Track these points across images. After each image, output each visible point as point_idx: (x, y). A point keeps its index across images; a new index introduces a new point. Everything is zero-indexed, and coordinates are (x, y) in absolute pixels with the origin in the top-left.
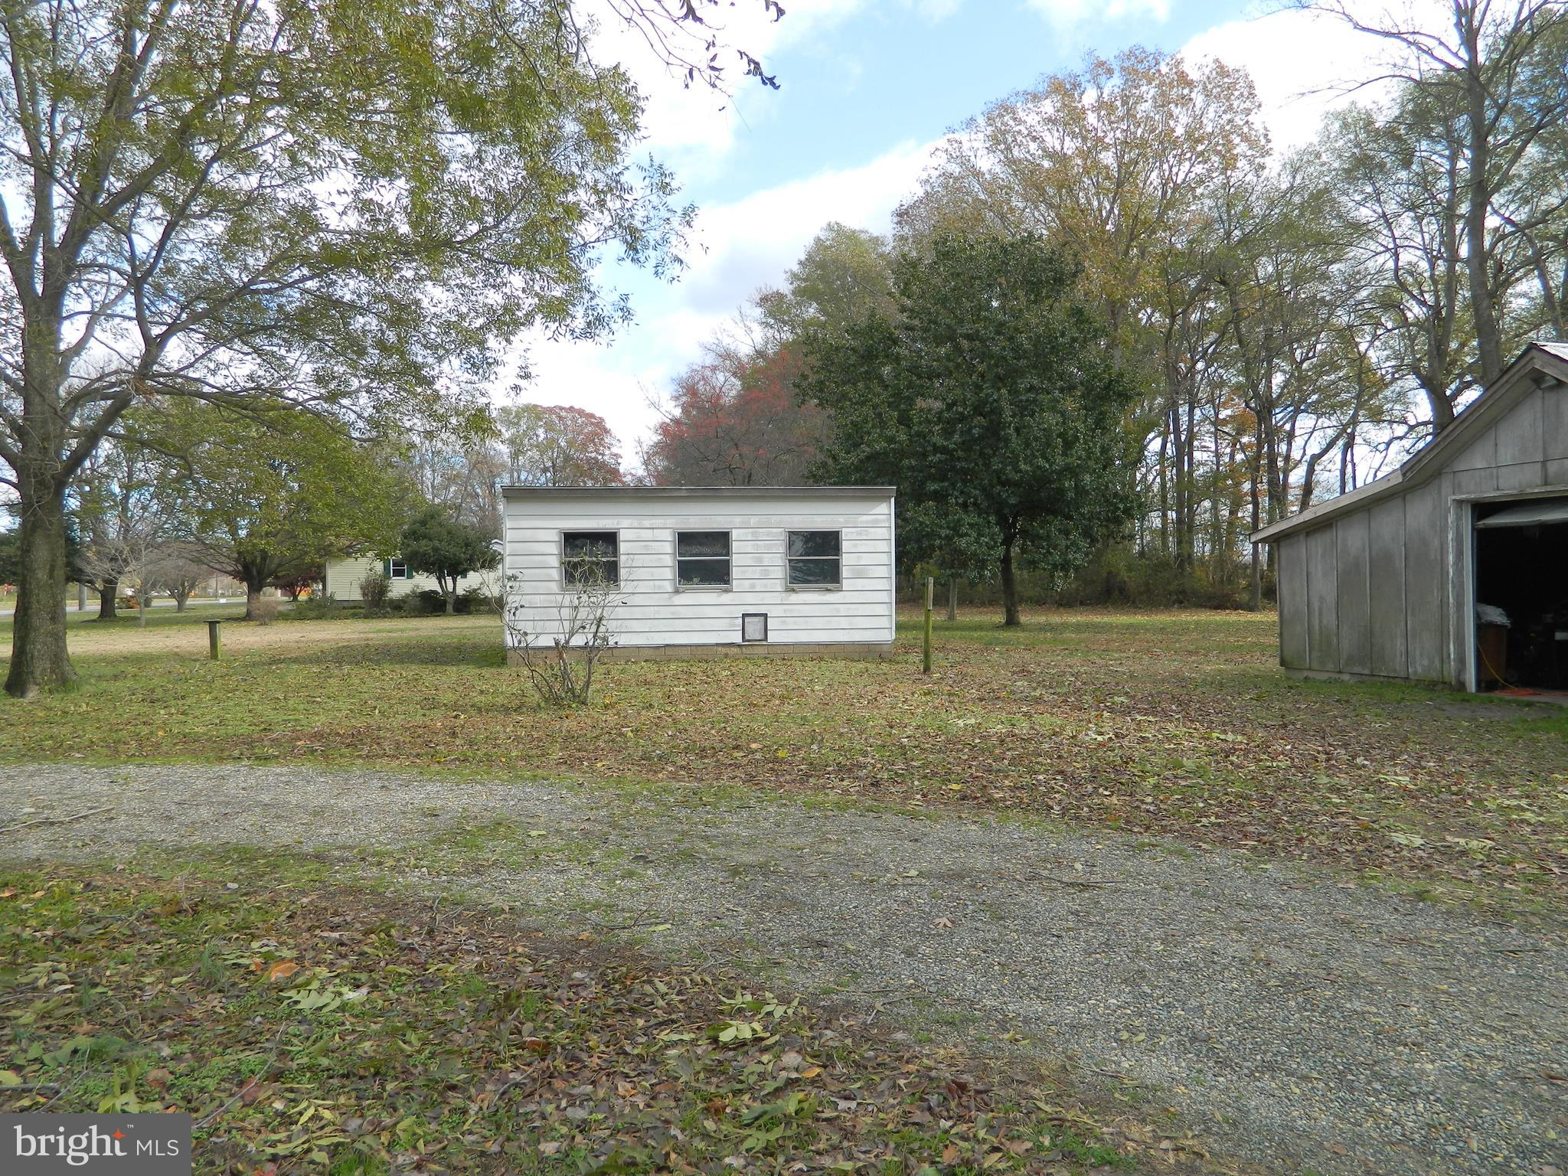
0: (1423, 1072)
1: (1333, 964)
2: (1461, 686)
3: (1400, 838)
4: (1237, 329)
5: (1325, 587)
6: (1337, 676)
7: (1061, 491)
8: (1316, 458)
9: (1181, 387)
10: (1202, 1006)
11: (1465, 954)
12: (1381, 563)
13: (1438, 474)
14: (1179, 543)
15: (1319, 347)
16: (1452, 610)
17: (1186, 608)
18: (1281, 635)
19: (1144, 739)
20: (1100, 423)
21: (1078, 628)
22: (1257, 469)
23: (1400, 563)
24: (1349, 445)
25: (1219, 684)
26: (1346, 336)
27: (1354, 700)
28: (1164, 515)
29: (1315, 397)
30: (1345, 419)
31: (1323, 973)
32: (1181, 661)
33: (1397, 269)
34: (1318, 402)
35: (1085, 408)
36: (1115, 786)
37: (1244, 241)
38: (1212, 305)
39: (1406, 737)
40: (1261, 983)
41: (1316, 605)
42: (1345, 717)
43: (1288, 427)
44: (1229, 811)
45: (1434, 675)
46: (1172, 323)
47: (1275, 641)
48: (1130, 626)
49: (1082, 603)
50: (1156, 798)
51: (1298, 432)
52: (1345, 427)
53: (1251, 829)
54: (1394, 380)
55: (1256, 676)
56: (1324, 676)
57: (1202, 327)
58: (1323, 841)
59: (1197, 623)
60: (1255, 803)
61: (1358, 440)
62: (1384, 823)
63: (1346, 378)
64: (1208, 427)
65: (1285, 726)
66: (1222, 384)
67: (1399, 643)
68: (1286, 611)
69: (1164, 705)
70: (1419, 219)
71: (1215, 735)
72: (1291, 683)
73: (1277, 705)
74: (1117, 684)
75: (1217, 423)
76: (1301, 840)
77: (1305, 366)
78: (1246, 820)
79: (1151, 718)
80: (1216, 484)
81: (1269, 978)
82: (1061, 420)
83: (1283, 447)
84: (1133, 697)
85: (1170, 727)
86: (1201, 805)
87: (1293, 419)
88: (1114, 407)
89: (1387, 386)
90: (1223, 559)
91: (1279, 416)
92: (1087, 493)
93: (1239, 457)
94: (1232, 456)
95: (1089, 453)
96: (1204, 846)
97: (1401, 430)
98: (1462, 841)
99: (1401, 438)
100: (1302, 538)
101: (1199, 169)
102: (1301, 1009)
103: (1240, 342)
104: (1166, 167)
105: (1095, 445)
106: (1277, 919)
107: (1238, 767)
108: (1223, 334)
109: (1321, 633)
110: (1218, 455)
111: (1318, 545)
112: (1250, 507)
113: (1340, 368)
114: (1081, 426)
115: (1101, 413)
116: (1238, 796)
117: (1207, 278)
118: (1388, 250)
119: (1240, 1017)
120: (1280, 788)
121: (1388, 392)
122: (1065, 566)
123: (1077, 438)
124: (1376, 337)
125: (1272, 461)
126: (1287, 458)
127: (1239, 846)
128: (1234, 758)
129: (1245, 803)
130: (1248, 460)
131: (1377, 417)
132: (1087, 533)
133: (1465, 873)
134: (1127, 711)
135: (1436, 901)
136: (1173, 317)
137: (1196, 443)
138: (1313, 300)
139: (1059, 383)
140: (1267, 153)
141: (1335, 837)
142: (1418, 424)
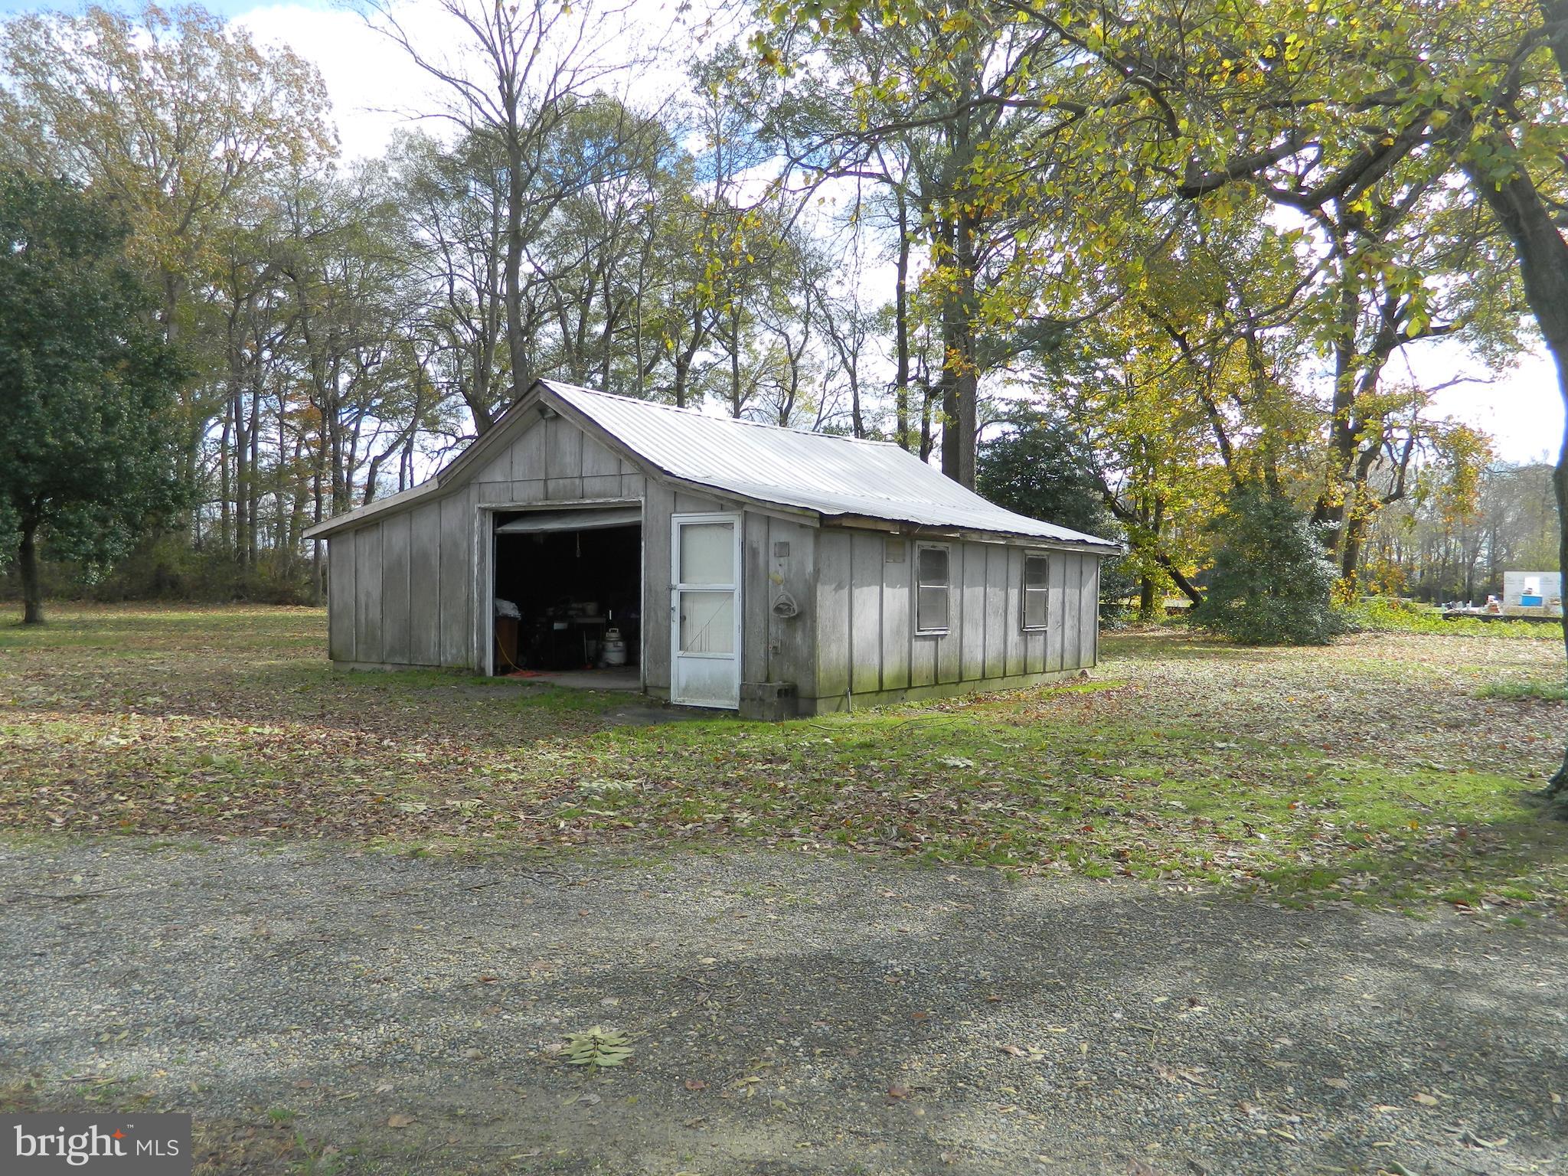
0: (389, 1000)
1: (329, 926)
2: (482, 670)
3: (407, 807)
4: (304, 324)
5: (371, 583)
6: (378, 666)
7: (99, 472)
8: (378, 460)
9: (245, 374)
10: (194, 990)
11: (441, 897)
12: (419, 561)
13: (466, 485)
14: (239, 536)
15: (383, 354)
16: (476, 605)
17: (245, 603)
18: (330, 630)
19: (175, 739)
20: (148, 401)
21: (118, 625)
22: (321, 466)
23: (435, 561)
24: (408, 451)
25: (267, 679)
26: (407, 346)
27: (391, 689)
28: (225, 507)
29: (379, 401)
30: (405, 425)
31: (318, 936)
32: (230, 658)
33: (451, 294)
34: (382, 405)
35: (131, 383)
36: (134, 789)
37: (313, 237)
38: (280, 294)
39: (430, 719)
40: (257, 957)
41: (362, 598)
42: (379, 704)
43: (353, 427)
44: (255, 802)
45: (461, 663)
46: (237, 307)
47: (326, 635)
48: (182, 622)
49: (126, 598)
50: (178, 798)
51: (362, 433)
52: (405, 432)
53: (273, 816)
54: (448, 395)
55: (306, 670)
56: (368, 667)
57: (269, 316)
58: (339, 819)
59: (255, 619)
60: (281, 792)
61: (416, 446)
62: (396, 796)
63: (406, 387)
64: (272, 419)
65: (322, 716)
66: (289, 377)
67: (433, 634)
68: (335, 607)
69: (203, 703)
70: (470, 251)
71: (251, 729)
72: (337, 675)
73: (319, 696)
74: (155, 684)
75: (281, 416)
76: (319, 820)
77: (370, 370)
78: (270, 808)
79: (186, 717)
80: (279, 478)
81: (266, 950)
82: (101, 392)
83: (348, 447)
84: (170, 697)
85: (206, 724)
86: (226, 799)
87: (358, 420)
88: (164, 386)
89: (441, 399)
90: (284, 556)
91: (345, 417)
92: (131, 476)
93: (304, 452)
94: (298, 451)
95: (135, 432)
96: (222, 838)
97: (452, 440)
98: (458, 803)
99: (450, 449)
100: (351, 535)
101: (267, 153)
102: (292, 971)
103: (307, 338)
104: (231, 141)
105: (142, 424)
106: (283, 895)
107: (270, 758)
108: (289, 327)
109: (367, 626)
110: (283, 448)
111: (366, 543)
112: (314, 503)
113: (402, 376)
114: (124, 402)
115: (149, 390)
116: (265, 786)
117: (275, 267)
118: (444, 274)
119: (231, 992)
120: (307, 775)
121: (442, 406)
122: (101, 557)
123: (120, 416)
124: (432, 352)
125: (336, 460)
126: (351, 458)
127: (259, 834)
128: (267, 751)
129: (271, 792)
130: (311, 457)
131: (432, 426)
132: (129, 520)
133: (454, 829)
134: (159, 711)
135: (427, 856)
136: (238, 301)
137: (260, 434)
138: (377, 309)
139: (99, 352)
140: (337, 155)
141: (352, 813)
142: (464, 438)
